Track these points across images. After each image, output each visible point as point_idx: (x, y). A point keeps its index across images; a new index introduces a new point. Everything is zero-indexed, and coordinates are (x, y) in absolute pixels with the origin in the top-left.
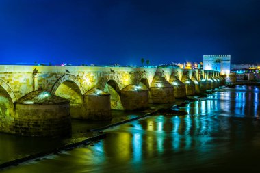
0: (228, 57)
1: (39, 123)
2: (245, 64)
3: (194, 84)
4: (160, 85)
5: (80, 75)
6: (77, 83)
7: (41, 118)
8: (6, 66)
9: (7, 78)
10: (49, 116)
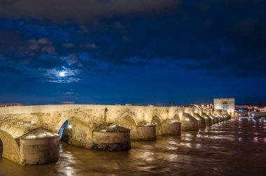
0: (233, 100)
1: (110, 146)
2: (244, 105)
3: (210, 119)
4: (188, 120)
5: (136, 112)
6: (134, 118)
7: (111, 142)
8: (88, 106)
9: (89, 113)
10: (117, 141)
